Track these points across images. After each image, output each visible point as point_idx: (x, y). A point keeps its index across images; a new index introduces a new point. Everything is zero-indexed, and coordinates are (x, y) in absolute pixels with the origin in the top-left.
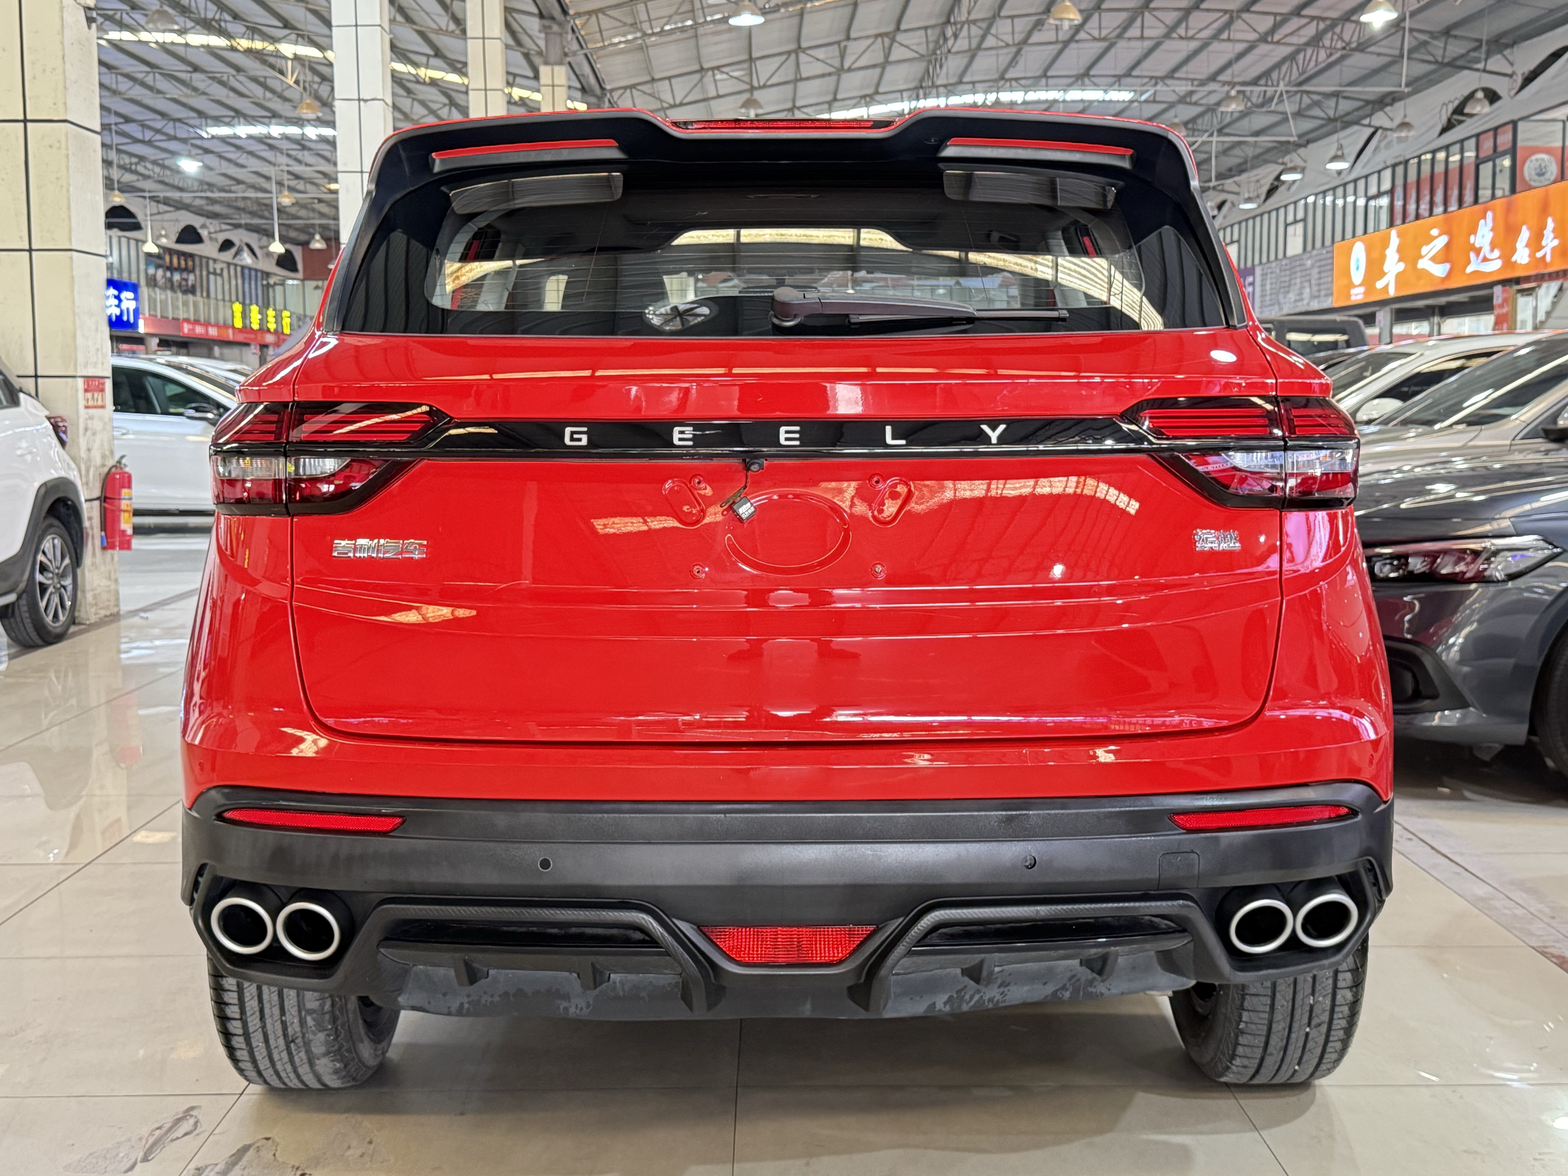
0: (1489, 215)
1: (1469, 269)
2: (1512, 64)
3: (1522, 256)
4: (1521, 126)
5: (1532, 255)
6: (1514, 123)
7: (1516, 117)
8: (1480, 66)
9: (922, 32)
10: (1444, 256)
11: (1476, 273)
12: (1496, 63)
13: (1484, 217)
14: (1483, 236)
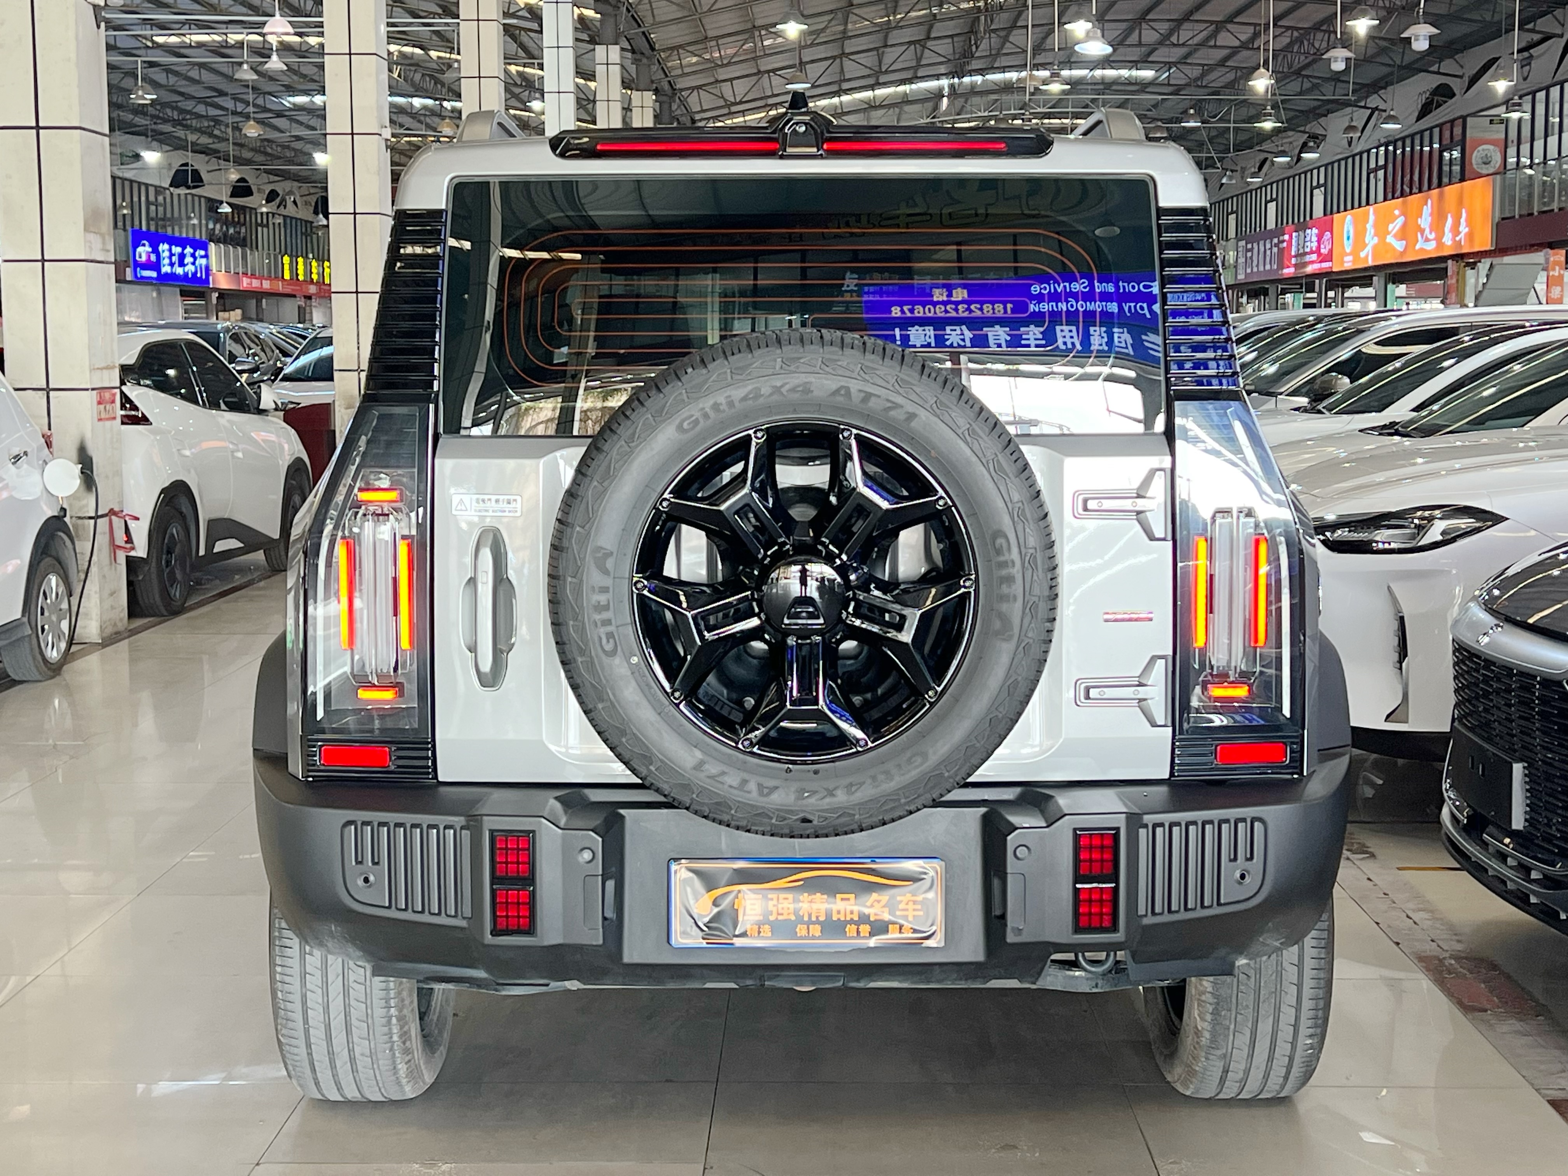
0: (1429, 202)
1: (1418, 247)
2: (1462, 67)
3: (1448, 239)
4: (1469, 120)
5: (1453, 239)
6: (1464, 118)
7: (1465, 114)
8: (1435, 68)
9: (949, 40)
10: (1403, 235)
11: (1422, 249)
12: (1448, 66)
13: (1426, 204)
14: (1425, 221)
